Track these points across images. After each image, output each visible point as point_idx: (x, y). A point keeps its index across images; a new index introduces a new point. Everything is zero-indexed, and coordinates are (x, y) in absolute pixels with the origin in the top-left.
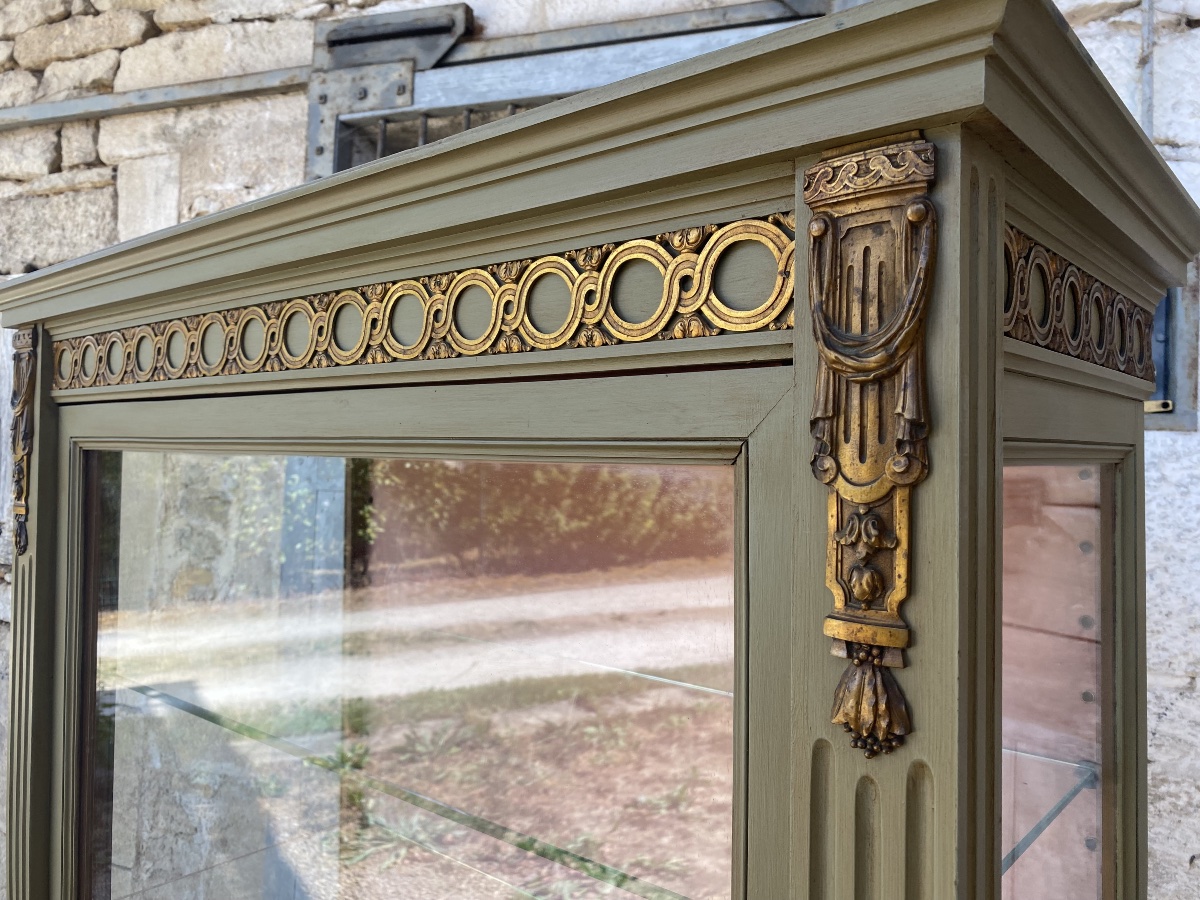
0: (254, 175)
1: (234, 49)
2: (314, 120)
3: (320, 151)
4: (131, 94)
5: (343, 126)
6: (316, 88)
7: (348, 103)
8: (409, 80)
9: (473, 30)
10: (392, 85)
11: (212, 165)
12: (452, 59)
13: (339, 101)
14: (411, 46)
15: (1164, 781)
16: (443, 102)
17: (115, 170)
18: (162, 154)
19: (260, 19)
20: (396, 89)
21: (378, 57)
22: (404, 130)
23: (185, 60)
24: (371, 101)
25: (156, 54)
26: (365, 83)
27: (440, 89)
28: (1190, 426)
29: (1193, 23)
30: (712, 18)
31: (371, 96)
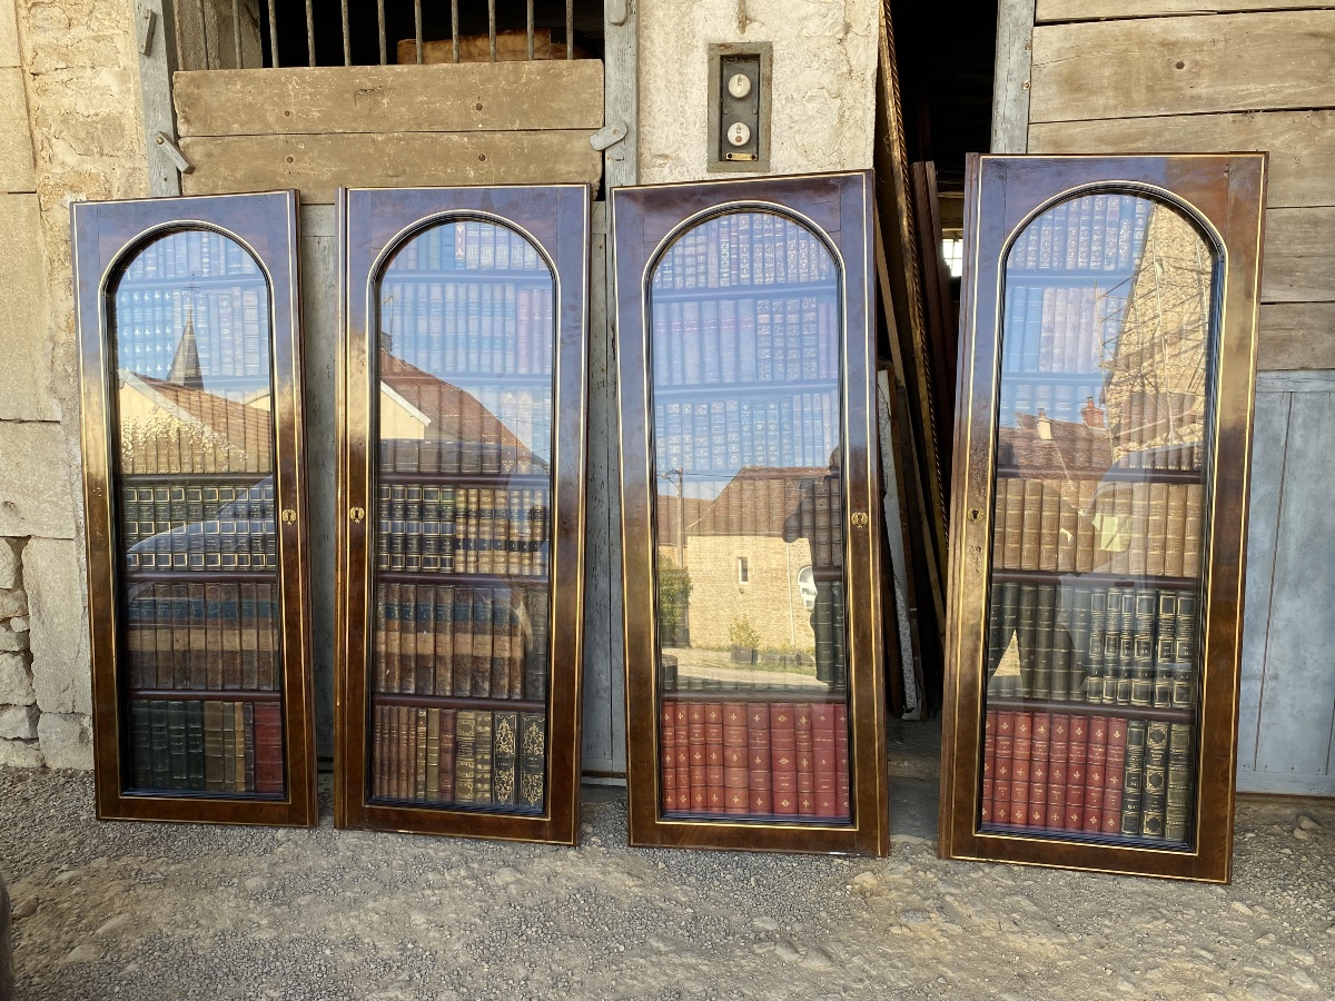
28: (767, 169)
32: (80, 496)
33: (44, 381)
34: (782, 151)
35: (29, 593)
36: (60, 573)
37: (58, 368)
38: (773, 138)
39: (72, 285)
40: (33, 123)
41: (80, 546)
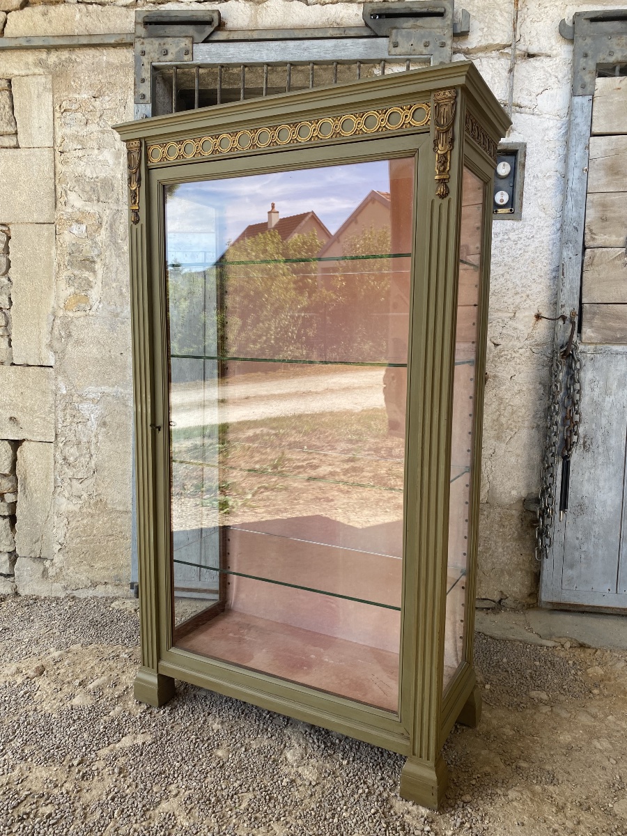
0: (99, 91)
1: (81, 19)
2: (138, 65)
3: (143, 81)
4: (21, 39)
5: (155, 69)
6: (138, 46)
7: (157, 57)
8: (191, 48)
9: (221, 26)
10: (181, 49)
11: (73, 83)
12: (211, 39)
13: (152, 54)
14: (190, 30)
15: (503, 351)
16: (209, 61)
17: (10, 81)
18: (40, 75)
19: (96, 3)
20: (184, 52)
21: (172, 34)
22: (183, 73)
23: (50, 22)
24: (170, 57)
25: (32, 16)
26: (167, 47)
27: (205, 54)
28: (519, 218)
29: (530, 56)
30: (338, 32)
31: (169, 54)
32: (60, 414)
33: (45, 341)
34: (530, 208)
35: (19, 477)
36: (41, 464)
37: (56, 332)
38: (524, 200)
39: (70, 281)
40: (57, 181)
41: (56, 446)
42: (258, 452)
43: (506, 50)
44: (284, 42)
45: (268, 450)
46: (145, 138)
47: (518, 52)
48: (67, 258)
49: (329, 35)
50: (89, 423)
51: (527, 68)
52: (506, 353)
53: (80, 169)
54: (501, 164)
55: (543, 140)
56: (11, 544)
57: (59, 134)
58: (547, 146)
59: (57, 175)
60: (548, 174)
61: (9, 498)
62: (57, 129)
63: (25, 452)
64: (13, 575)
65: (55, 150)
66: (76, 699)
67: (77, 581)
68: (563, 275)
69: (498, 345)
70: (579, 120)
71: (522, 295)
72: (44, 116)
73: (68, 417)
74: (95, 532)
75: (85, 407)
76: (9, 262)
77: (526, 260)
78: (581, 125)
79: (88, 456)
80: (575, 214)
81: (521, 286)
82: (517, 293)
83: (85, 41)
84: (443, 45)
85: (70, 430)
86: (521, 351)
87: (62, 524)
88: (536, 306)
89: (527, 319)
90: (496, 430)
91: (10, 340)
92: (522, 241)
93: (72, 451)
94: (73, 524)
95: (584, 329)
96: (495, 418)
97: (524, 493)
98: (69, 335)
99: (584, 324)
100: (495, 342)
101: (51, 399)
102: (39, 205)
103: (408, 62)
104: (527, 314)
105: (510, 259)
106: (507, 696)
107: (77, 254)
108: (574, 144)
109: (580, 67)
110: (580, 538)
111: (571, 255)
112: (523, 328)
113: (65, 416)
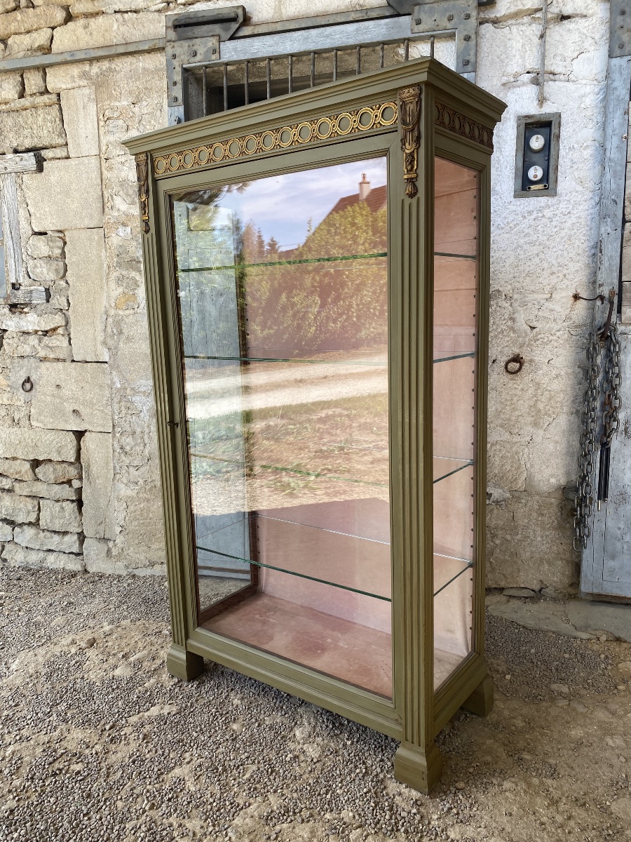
0: (137, 97)
1: (118, 29)
2: (170, 68)
3: (175, 84)
4: (66, 54)
5: (185, 70)
6: (169, 50)
7: (187, 59)
8: (218, 47)
9: (247, 20)
10: (208, 49)
11: (113, 92)
12: (237, 35)
13: (182, 57)
14: (217, 28)
15: (540, 334)
16: (235, 58)
17: (59, 95)
18: (84, 87)
19: (131, 11)
20: (212, 51)
21: (200, 34)
22: (214, 72)
23: (91, 34)
24: (199, 57)
25: (74, 31)
26: (195, 48)
27: (233, 51)
28: (554, 194)
29: (564, 18)
30: (360, 15)
31: (198, 55)
32: (116, 406)
33: (100, 338)
34: (565, 182)
35: (83, 464)
36: (102, 453)
37: (109, 330)
38: (559, 174)
39: (119, 280)
40: (104, 187)
41: (114, 436)
42: (329, 433)
43: (538, 15)
44: (307, 31)
45: (338, 431)
46: (150, 151)
47: (549, 16)
48: (115, 260)
49: (351, 19)
50: (142, 414)
51: (561, 31)
52: (542, 336)
53: (123, 174)
54: (534, 138)
55: (579, 107)
56: (79, 526)
57: (104, 142)
58: (584, 114)
59: (104, 181)
60: (585, 144)
61: (76, 484)
62: (102, 137)
63: (87, 440)
64: (82, 554)
65: (100, 158)
66: (119, 669)
67: (137, 560)
68: (601, 252)
69: (534, 328)
70: (616, 84)
71: (559, 274)
72: (90, 126)
73: (123, 408)
74: (151, 515)
75: (137, 399)
76: (66, 266)
77: (562, 238)
78: (619, 89)
79: (142, 445)
80: (613, 186)
81: (557, 265)
82: (553, 273)
83: (121, 50)
84: (468, 17)
85: (126, 421)
86: (558, 334)
87: (122, 508)
88: (574, 286)
89: (564, 300)
90: (533, 416)
91: (70, 339)
92: (557, 218)
93: (128, 440)
94: (132, 508)
95: (623, 309)
96: (532, 403)
97: (563, 481)
98: (121, 333)
99: (624, 303)
100: (531, 325)
101: (107, 393)
102: (89, 211)
103: (432, 38)
104: (564, 294)
105: (545, 238)
106: (526, 688)
107: (124, 256)
108: (611, 110)
109: (618, 26)
110: (622, 528)
111: (609, 231)
112: (559, 309)
113: (120, 408)
